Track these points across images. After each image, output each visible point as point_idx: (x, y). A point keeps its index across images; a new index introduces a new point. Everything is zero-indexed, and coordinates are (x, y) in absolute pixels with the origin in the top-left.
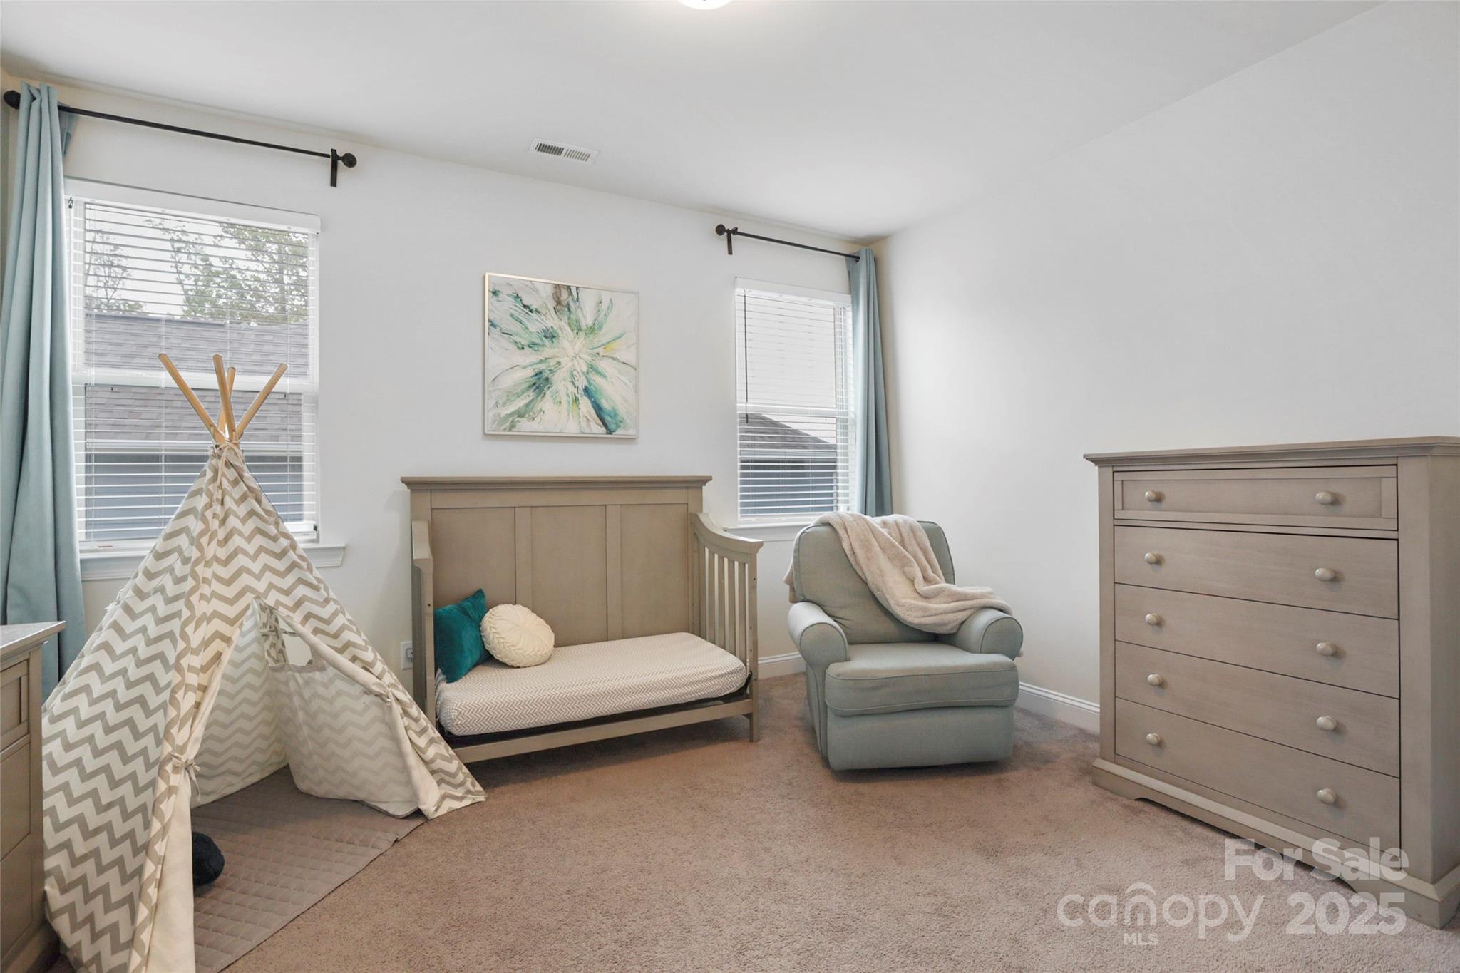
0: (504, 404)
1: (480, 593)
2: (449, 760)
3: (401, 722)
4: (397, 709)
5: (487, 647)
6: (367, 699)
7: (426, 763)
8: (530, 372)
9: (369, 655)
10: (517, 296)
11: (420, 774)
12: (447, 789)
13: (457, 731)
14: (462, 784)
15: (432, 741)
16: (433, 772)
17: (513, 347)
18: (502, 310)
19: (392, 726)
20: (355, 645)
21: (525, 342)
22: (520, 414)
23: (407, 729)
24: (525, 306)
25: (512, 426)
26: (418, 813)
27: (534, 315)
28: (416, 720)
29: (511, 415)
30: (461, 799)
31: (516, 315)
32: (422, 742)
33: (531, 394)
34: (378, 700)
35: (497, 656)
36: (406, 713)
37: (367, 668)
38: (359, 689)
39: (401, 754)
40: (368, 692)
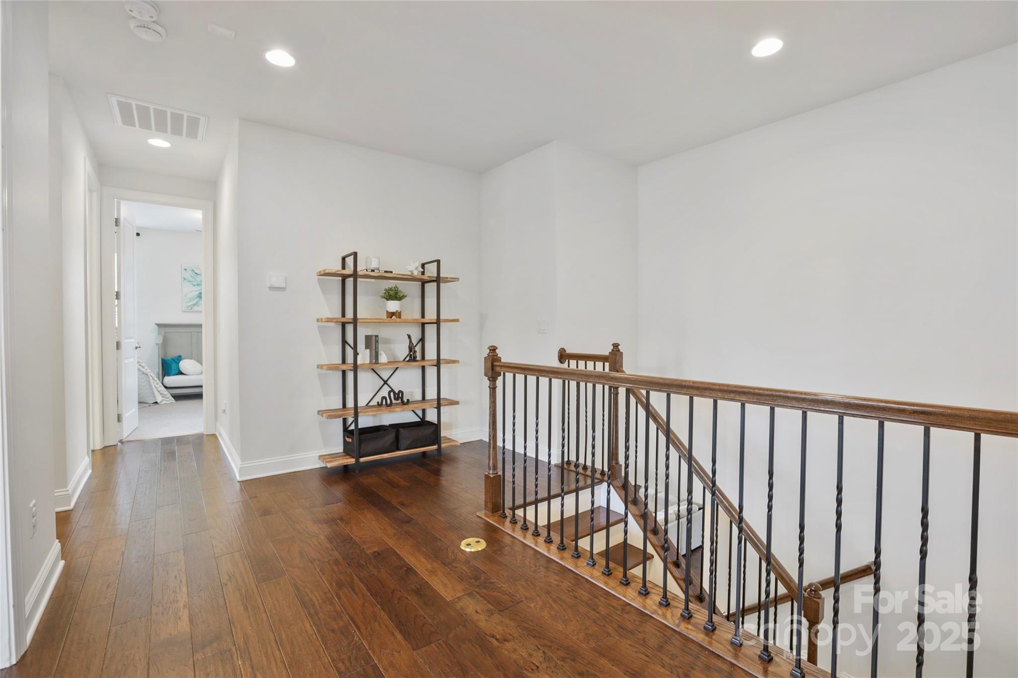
0: (189, 302)
1: (180, 356)
2: (165, 391)
3: (152, 381)
4: (151, 378)
5: (180, 369)
6: (143, 375)
7: (159, 391)
8: (197, 293)
9: (144, 365)
10: (193, 270)
11: (156, 393)
12: (163, 398)
13: (168, 386)
14: (168, 398)
15: (160, 386)
16: (161, 394)
17: (191, 285)
18: (188, 275)
19: (149, 382)
20: (140, 362)
21: (195, 283)
22: (194, 305)
23: (153, 383)
24: (196, 273)
25: (191, 309)
26: (156, 403)
27: (199, 276)
28: (156, 381)
29: (191, 305)
30: (168, 401)
31: (193, 276)
32: (157, 386)
33: (198, 299)
34: (145, 375)
35: (183, 372)
36: (153, 379)
37: (143, 367)
38: (141, 373)
39: (152, 389)
40: (144, 373)
